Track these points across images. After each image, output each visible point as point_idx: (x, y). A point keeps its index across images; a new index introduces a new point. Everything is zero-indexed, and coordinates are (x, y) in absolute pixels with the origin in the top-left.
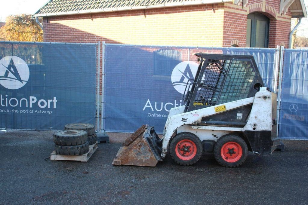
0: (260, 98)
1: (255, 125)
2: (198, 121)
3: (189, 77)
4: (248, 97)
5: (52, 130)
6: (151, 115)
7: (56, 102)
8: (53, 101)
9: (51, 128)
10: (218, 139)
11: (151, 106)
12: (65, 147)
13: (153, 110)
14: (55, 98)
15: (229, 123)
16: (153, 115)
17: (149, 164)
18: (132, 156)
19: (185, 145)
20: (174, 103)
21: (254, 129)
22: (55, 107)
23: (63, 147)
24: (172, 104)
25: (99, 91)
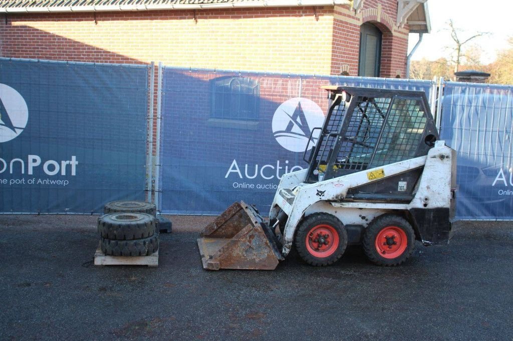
0: (434, 157)
1: (426, 199)
2: (342, 195)
3: (301, 124)
4: (416, 156)
5: (68, 213)
6: (239, 186)
7: (76, 165)
8: (71, 163)
9: (67, 209)
10: (368, 222)
11: (238, 171)
12: (124, 242)
13: (241, 177)
14: (74, 158)
15: (388, 197)
16: (241, 185)
17: (265, 266)
18: (238, 254)
19: (321, 233)
20: (275, 165)
21: (425, 205)
22: (74, 173)
23: (119, 242)
24: (273, 168)
25: (151, 146)
